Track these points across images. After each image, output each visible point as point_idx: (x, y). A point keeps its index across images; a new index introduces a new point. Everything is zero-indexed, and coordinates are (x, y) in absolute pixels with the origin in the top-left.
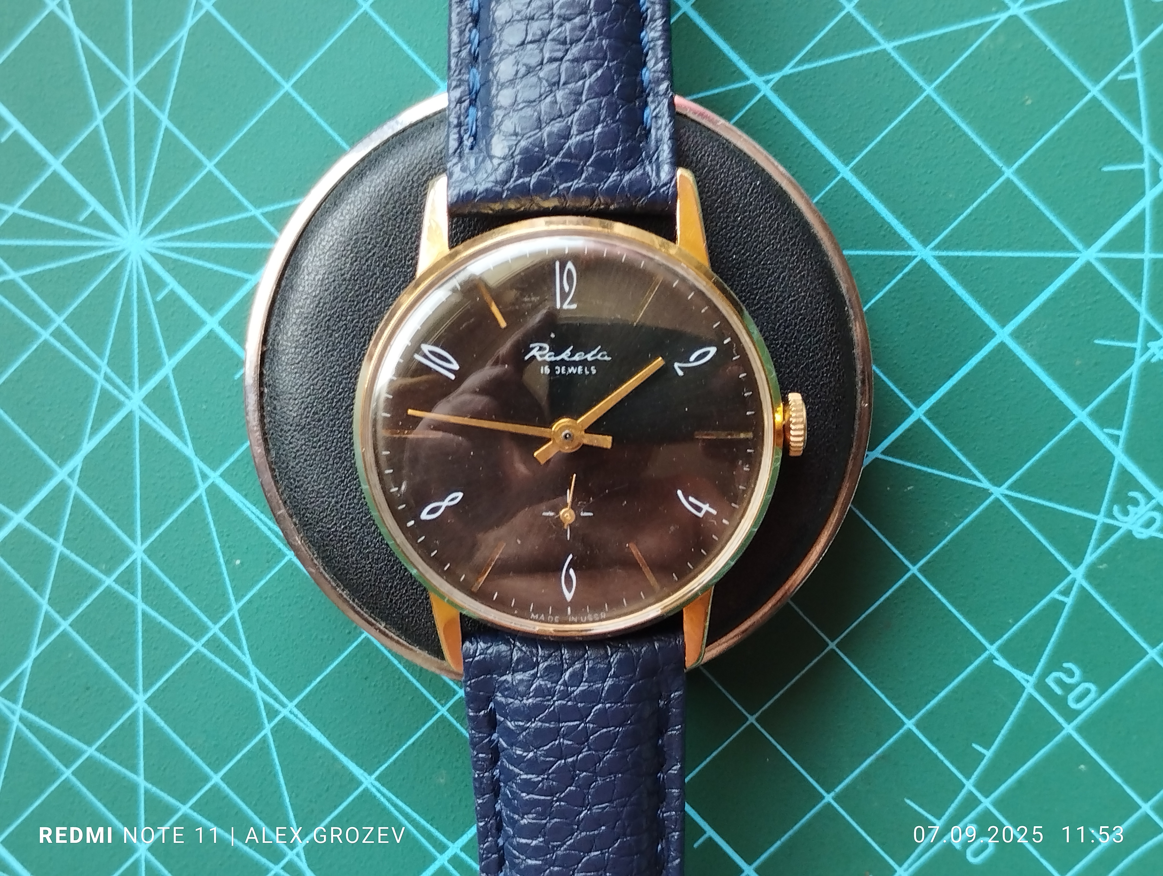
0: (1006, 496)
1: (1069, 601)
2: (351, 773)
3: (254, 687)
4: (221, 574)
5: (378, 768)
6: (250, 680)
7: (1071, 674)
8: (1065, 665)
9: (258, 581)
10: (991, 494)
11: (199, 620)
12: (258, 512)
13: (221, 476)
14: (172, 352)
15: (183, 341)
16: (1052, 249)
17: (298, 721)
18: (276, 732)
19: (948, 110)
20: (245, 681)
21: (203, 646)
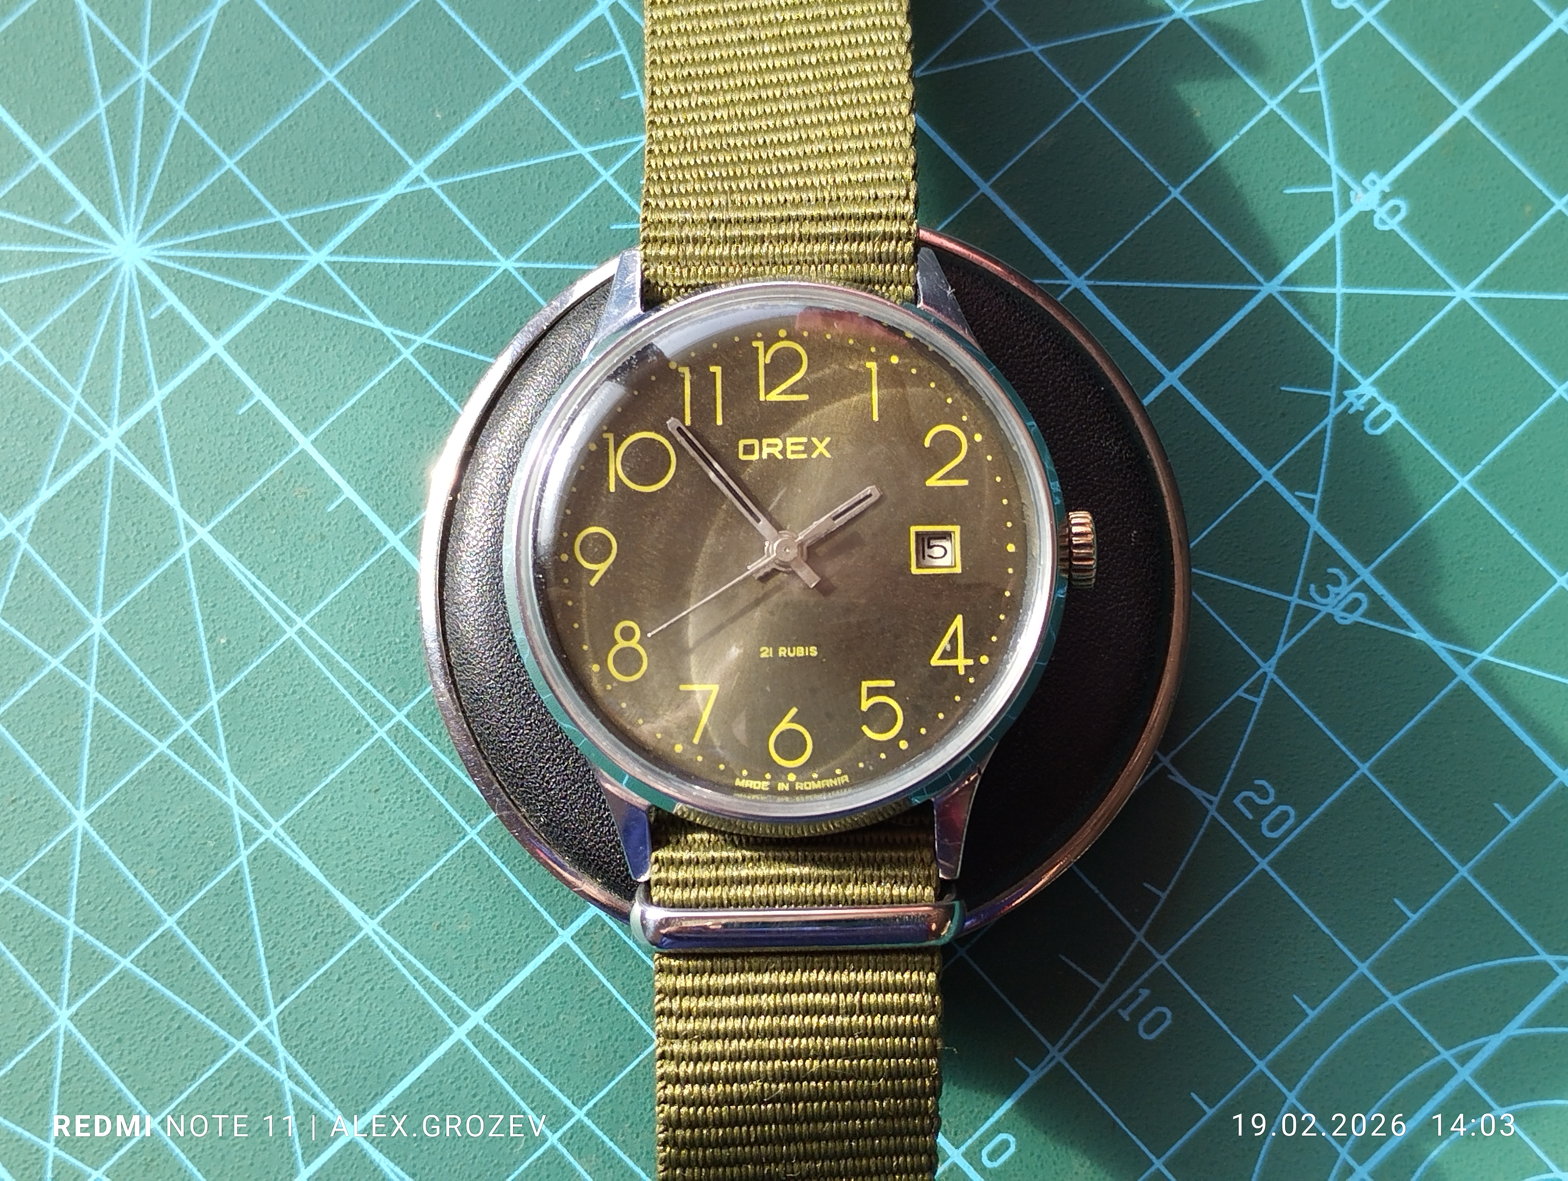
1: (1259, 701)
2: (348, 915)
3: (232, 801)
4: (201, 654)
5: (384, 909)
6: (226, 793)
7: (1264, 794)
8: (1257, 782)
9: (247, 665)
11: (167, 713)
12: (254, 579)
13: (211, 532)
14: (162, 381)
15: (178, 367)
16: (1228, 281)
17: (282, 846)
18: (255, 859)
19: (1104, 122)
20: (219, 793)
21: (169, 747)
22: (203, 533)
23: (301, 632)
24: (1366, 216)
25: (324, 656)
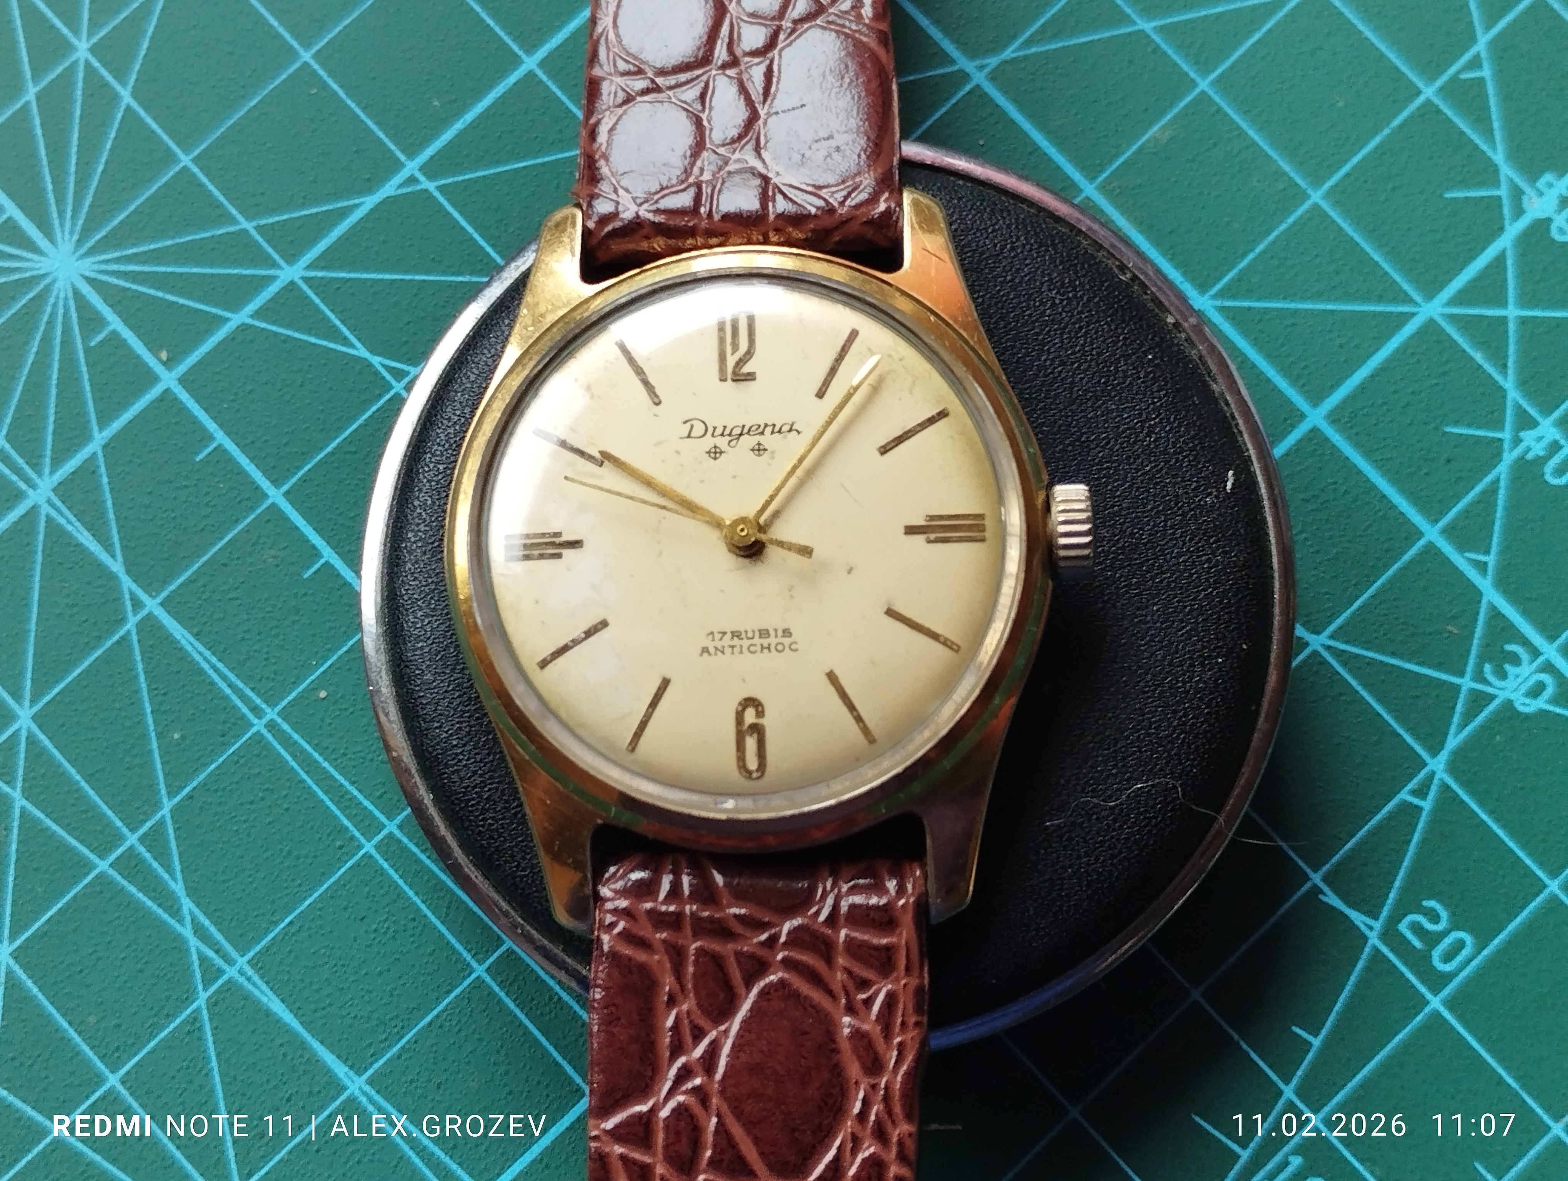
0: (1329, 648)
1: (1427, 805)
2: (329, 1072)
3: (187, 932)
4: (150, 752)
5: (372, 1064)
6: (181, 921)
7: (1434, 918)
8: (1426, 903)
9: (206, 765)
10: (1307, 644)
11: (109, 824)
12: (214, 660)
13: (162, 604)
14: (104, 421)
15: (124, 405)
16: (1380, 299)
17: (250, 987)
18: (216, 1004)
19: (1230, 112)
20: (172, 922)
21: (111, 865)
22: (152, 605)
23: (271, 726)
24: (1542, 225)
25: (299, 754)
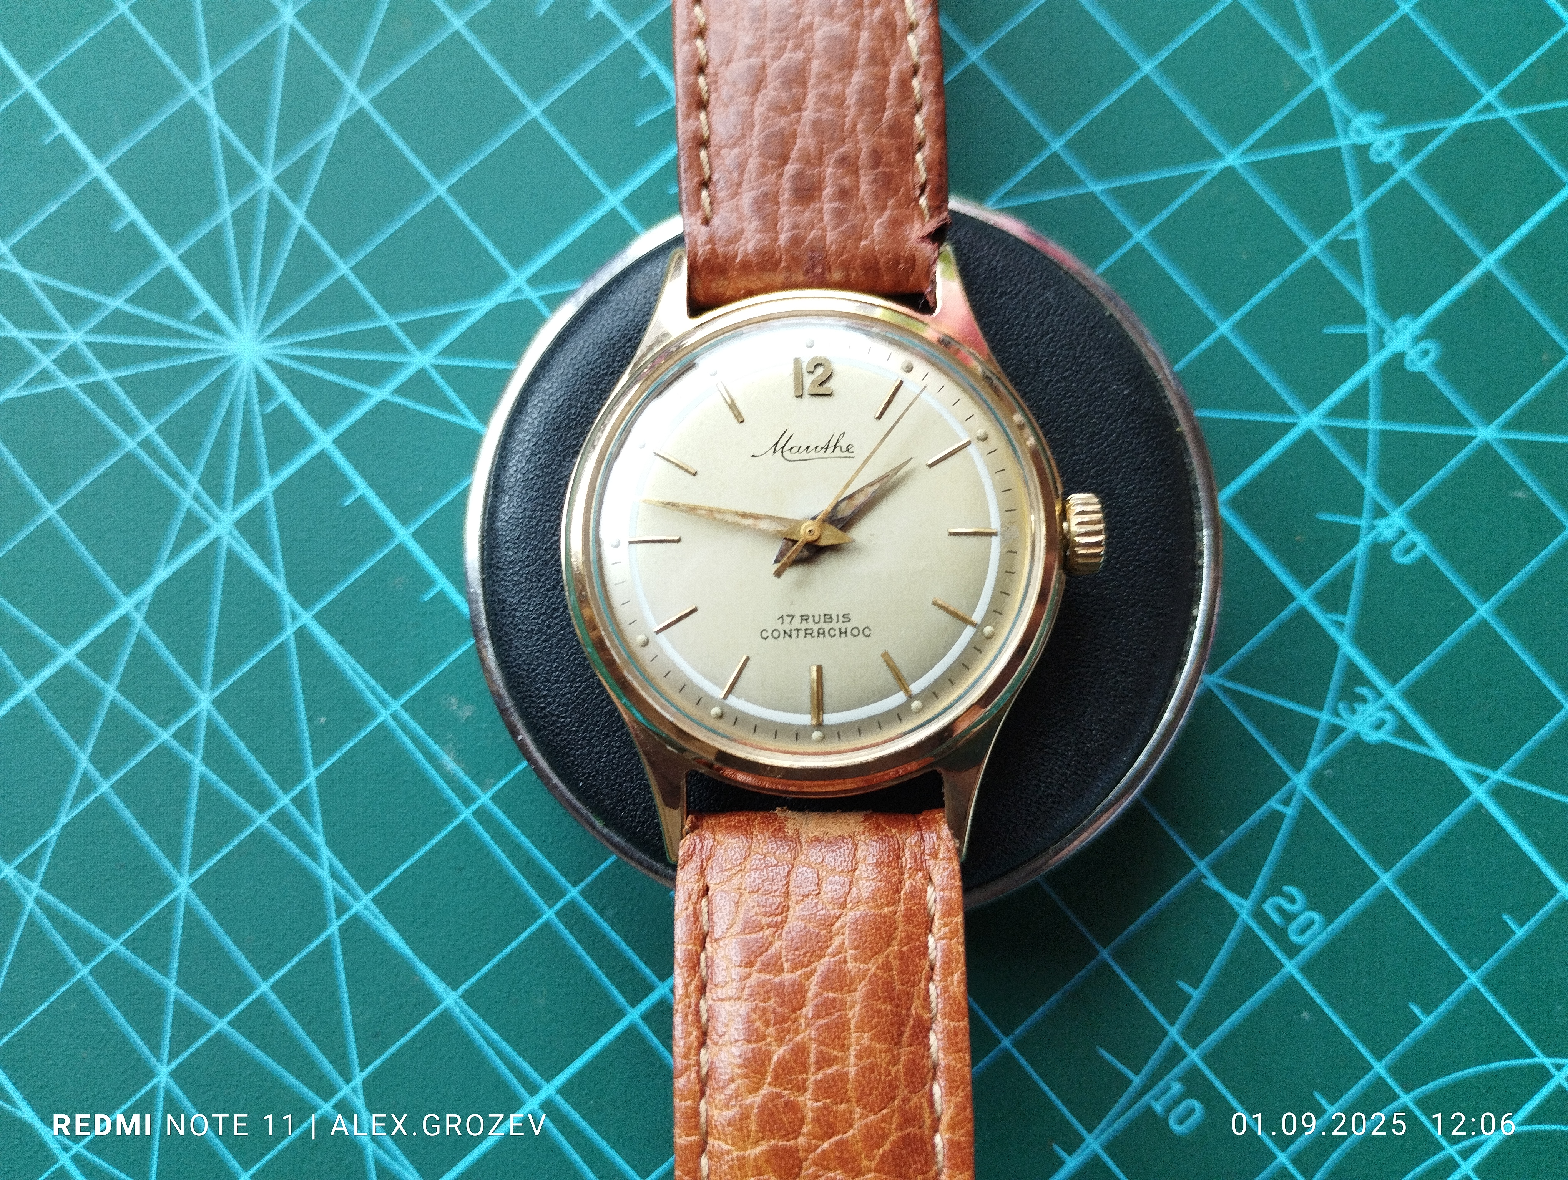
0: (1218, 686)
1: (1290, 811)
2: (430, 988)
3: (325, 874)
4: (301, 733)
5: (465, 982)
6: (320, 864)
7: (1292, 900)
8: (1286, 888)
9: (343, 744)
11: (268, 788)
12: (353, 662)
13: (315, 617)
14: (274, 471)
15: (290, 460)
16: (1269, 411)
17: (373, 919)
18: (346, 931)
20: (314, 866)
21: (269, 820)
22: (307, 618)
23: (394, 716)
24: (1399, 357)
25: (415, 739)
